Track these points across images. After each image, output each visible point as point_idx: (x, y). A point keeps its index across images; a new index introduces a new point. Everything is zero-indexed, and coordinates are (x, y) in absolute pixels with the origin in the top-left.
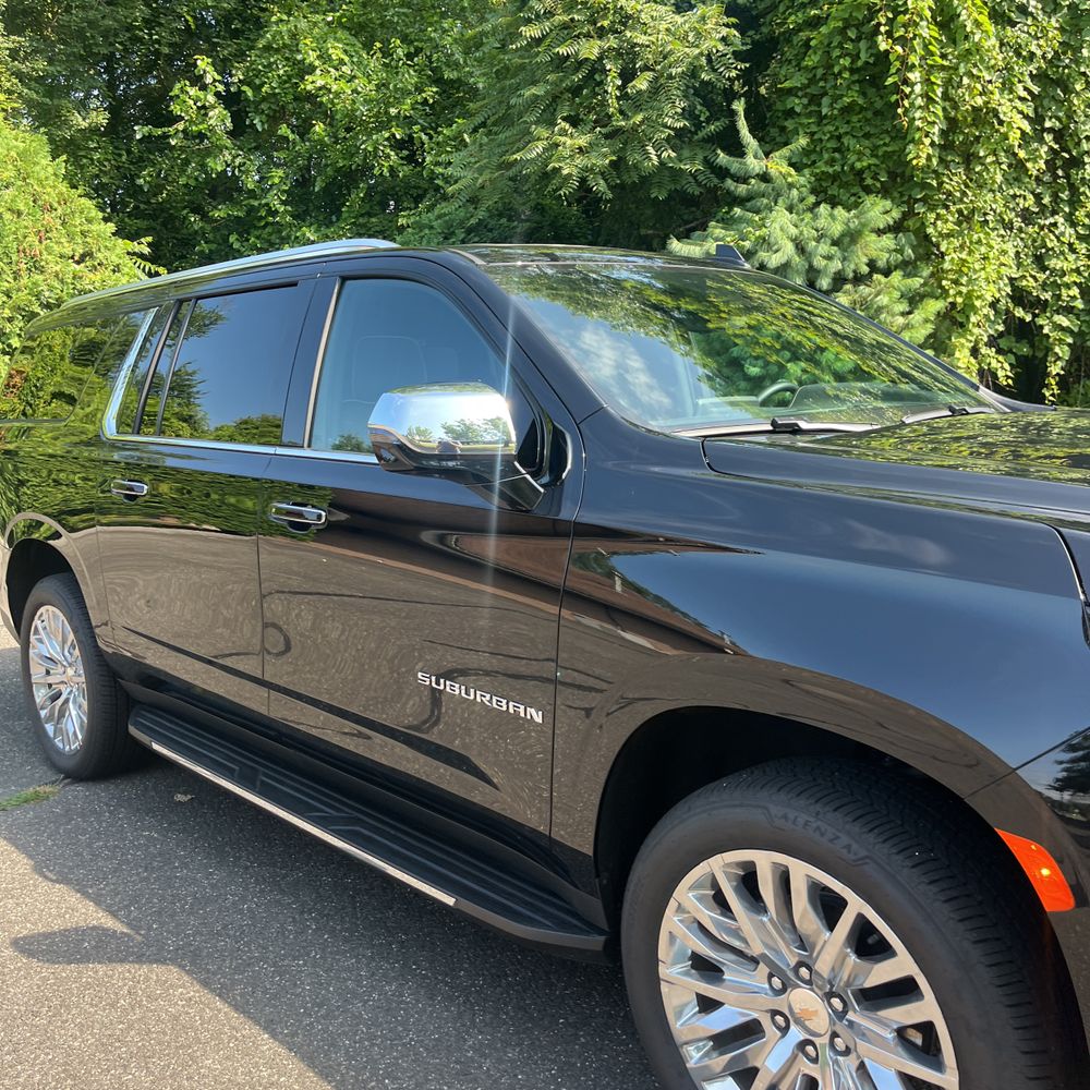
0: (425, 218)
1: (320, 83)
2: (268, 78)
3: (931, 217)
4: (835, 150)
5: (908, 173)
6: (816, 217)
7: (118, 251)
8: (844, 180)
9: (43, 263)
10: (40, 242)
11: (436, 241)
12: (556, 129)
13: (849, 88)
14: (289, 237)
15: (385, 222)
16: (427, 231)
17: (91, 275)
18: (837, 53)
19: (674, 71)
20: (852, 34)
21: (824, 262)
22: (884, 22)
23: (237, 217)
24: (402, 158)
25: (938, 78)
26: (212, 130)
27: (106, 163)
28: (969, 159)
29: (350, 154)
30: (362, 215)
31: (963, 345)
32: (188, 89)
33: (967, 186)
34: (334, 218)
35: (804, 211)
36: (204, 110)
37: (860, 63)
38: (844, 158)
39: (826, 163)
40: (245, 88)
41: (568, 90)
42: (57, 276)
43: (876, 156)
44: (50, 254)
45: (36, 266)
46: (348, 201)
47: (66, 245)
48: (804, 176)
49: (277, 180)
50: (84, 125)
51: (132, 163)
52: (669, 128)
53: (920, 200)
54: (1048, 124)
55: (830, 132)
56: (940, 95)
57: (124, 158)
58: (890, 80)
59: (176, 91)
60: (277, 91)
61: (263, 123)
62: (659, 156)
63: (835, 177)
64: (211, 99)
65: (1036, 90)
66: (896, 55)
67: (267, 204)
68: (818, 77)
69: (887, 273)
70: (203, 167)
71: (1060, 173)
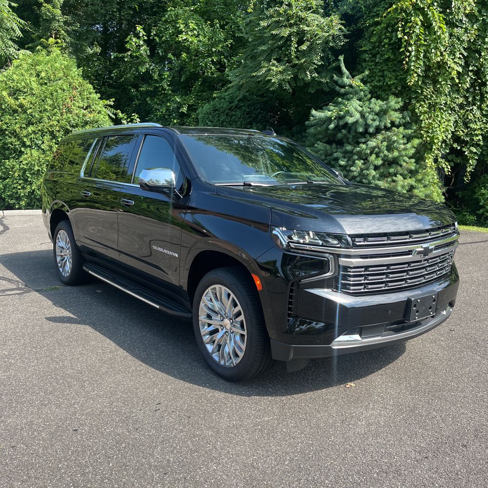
0: (224, 94)
1: (185, 37)
2: (165, 34)
3: (418, 105)
4: (381, 76)
6: (370, 103)
7: (100, 105)
8: (384, 88)
9: (72, 110)
10: (71, 101)
11: (226, 104)
12: (271, 63)
13: (388, 51)
14: (170, 99)
15: (209, 95)
16: (223, 100)
17: (89, 115)
18: (383, 37)
19: (318, 42)
20: (390, 30)
21: (371, 122)
22: (400, 26)
23: (150, 90)
24: (217, 69)
25: (422, 50)
26: (141, 55)
27: (101, 65)
28: (435, 82)
29: (196, 66)
30: (200, 92)
31: (430, 158)
32: (133, 38)
33: (433, 93)
34: (189, 92)
35: (366, 101)
36: (139, 46)
37: (392, 42)
38: (384, 80)
39: (377, 81)
40: (156, 38)
41: (277, 47)
42: (77, 115)
43: (397, 79)
44: (74, 106)
45: (69, 111)
46: (194, 85)
47: (81, 103)
48: (367, 86)
49: (166, 76)
50: (91, 52)
51: (111, 65)
52: (316, 64)
53: (413, 98)
54: (471, 68)
55: (379, 69)
56: (422, 56)
57: (108, 63)
58: (402, 50)
59: (128, 39)
60: (168, 39)
61: (162, 52)
62: (311, 76)
63: (380, 88)
64: (141, 42)
65: (466, 54)
66: (404, 40)
67: (162, 86)
68: (376, 46)
69: (398, 127)
70: (137, 70)
71: (477, 88)
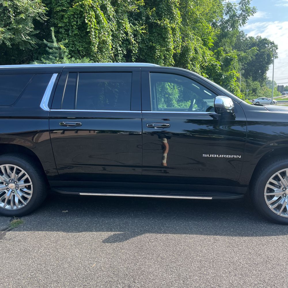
5: (89, 52)
13: (76, 29)
18: (72, 20)
19: (31, 15)
20: (76, 16)
22: (86, 16)
35: (68, 59)
37: (78, 24)
38: (75, 47)
39: (71, 47)
43: (83, 48)
48: (67, 50)
58: (88, 30)
62: (26, 38)
63: (73, 51)
66: (89, 24)
68: (67, 25)
